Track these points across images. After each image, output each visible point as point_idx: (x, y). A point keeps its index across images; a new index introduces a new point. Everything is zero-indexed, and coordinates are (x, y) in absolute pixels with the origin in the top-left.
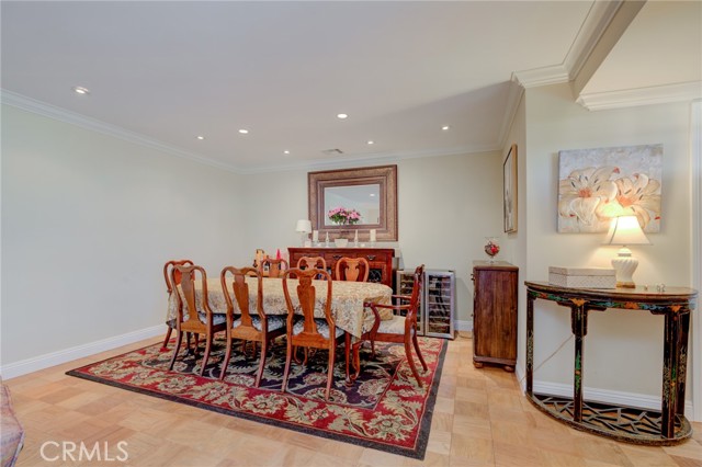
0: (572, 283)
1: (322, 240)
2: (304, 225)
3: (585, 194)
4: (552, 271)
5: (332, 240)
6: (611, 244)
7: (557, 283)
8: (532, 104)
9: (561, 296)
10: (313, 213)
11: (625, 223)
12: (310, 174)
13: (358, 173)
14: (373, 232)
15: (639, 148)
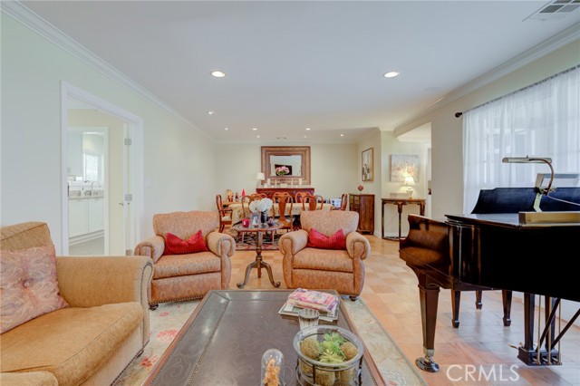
0: (398, 198)
1: (272, 184)
2: (261, 176)
3: (399, 169)
4: (391, 194)
5: (278, 184)
6: (407, 185)
7: (393, 198)
8: (383, 137)
9: (395, 202)
10: (264, 169)
11: (409, 179)
12: (262, 147)
13: (290, 149)
14: (300, 180)
15: (413, 156)
